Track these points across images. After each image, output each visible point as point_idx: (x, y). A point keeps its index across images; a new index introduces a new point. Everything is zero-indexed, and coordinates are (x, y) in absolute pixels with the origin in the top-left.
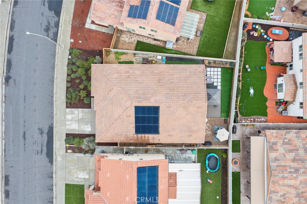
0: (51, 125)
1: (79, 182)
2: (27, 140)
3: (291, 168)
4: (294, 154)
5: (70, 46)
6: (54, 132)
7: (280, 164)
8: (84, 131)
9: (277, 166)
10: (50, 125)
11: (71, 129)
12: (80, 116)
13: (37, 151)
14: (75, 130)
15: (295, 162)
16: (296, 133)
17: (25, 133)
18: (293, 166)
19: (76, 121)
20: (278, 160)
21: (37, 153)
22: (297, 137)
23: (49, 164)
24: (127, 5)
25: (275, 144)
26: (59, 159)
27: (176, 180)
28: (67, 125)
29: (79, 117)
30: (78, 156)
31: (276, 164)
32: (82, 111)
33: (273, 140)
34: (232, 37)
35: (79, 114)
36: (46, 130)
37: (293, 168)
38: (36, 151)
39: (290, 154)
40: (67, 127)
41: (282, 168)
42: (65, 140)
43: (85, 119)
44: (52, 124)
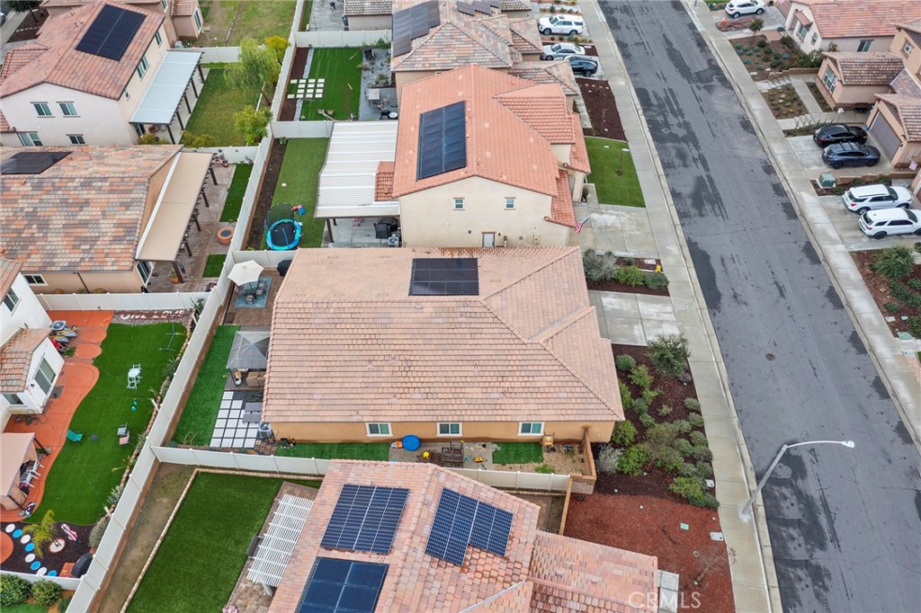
0: (717, 313)
1: (613, 209)
2: (772, 282)
3: (100, 189)
4: (79, 218)
5: (718, 518)
6: (703, 299)
7: (123, 196)
8: (621, 297)
9: (130, 192)
10: (719, 312)
11: (657, 303)
12: (639, 330)
13: (734, 262)
14: (645, 301)
15: (83, 201)
16: (53, 264)
17: (782, 294)
18: (93, 192)
19: (649, 320)
20: (122, 204)
21: (733, 259)
22: (54, 255)
23: (694, 239)
24: (519, 566)
25: (117, 239)
26: (674, 249)
27: (378, 185)
28: (670, 313)
29: (641, 327)
30: (627, 251)
31: (132, 196)
32: (636, 342)
33: (118, 247)
34: (145, 543)
35: (643, 335)
36: (726, 300)
37: (94, 188)
38: (736, 260)
39: (88, 218)
40: (669, 309)
41: (121, 188)
42: (668, 283)
43: (623, 323)
44: (714, 314)
